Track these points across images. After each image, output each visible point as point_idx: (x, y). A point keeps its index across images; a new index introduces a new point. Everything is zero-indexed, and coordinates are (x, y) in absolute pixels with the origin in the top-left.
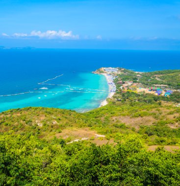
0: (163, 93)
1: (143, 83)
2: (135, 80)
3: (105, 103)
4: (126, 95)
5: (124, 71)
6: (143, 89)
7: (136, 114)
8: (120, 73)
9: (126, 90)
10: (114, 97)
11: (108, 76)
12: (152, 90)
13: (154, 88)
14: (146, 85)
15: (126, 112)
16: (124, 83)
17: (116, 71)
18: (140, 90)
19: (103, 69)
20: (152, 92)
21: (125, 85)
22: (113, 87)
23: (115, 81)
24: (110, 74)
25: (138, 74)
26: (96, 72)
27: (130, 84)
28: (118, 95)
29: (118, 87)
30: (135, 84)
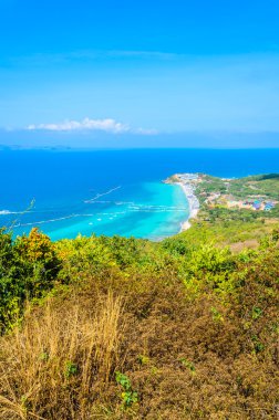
0: (263, 207)
1: (235, 194)
2: (222, 190)
3: (187, 226)
4: (215, 213)
5: (207, 179)
6: (235, 203)
7: (235, 238)
8: (201, 181)
9: (213, 205)
10: (199, 216)
11: (185, 186)
12: (247, 203)
13: (249, 201)
14: (239, 196)
15: (220, 237)
16: (208, 195)
17: (196, 178)
18: (231, 204)
19: (177, 176)
20: (248, 206)
21: (210, 198)
22: (194, 202)
23: (197, 193)
24: (188, 183)
25: (226, 181)
26: (168, 181)
27: (217, 196)
28: (204, 213)
29: (202, 201)
30: (224, 196)
